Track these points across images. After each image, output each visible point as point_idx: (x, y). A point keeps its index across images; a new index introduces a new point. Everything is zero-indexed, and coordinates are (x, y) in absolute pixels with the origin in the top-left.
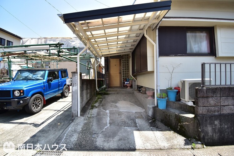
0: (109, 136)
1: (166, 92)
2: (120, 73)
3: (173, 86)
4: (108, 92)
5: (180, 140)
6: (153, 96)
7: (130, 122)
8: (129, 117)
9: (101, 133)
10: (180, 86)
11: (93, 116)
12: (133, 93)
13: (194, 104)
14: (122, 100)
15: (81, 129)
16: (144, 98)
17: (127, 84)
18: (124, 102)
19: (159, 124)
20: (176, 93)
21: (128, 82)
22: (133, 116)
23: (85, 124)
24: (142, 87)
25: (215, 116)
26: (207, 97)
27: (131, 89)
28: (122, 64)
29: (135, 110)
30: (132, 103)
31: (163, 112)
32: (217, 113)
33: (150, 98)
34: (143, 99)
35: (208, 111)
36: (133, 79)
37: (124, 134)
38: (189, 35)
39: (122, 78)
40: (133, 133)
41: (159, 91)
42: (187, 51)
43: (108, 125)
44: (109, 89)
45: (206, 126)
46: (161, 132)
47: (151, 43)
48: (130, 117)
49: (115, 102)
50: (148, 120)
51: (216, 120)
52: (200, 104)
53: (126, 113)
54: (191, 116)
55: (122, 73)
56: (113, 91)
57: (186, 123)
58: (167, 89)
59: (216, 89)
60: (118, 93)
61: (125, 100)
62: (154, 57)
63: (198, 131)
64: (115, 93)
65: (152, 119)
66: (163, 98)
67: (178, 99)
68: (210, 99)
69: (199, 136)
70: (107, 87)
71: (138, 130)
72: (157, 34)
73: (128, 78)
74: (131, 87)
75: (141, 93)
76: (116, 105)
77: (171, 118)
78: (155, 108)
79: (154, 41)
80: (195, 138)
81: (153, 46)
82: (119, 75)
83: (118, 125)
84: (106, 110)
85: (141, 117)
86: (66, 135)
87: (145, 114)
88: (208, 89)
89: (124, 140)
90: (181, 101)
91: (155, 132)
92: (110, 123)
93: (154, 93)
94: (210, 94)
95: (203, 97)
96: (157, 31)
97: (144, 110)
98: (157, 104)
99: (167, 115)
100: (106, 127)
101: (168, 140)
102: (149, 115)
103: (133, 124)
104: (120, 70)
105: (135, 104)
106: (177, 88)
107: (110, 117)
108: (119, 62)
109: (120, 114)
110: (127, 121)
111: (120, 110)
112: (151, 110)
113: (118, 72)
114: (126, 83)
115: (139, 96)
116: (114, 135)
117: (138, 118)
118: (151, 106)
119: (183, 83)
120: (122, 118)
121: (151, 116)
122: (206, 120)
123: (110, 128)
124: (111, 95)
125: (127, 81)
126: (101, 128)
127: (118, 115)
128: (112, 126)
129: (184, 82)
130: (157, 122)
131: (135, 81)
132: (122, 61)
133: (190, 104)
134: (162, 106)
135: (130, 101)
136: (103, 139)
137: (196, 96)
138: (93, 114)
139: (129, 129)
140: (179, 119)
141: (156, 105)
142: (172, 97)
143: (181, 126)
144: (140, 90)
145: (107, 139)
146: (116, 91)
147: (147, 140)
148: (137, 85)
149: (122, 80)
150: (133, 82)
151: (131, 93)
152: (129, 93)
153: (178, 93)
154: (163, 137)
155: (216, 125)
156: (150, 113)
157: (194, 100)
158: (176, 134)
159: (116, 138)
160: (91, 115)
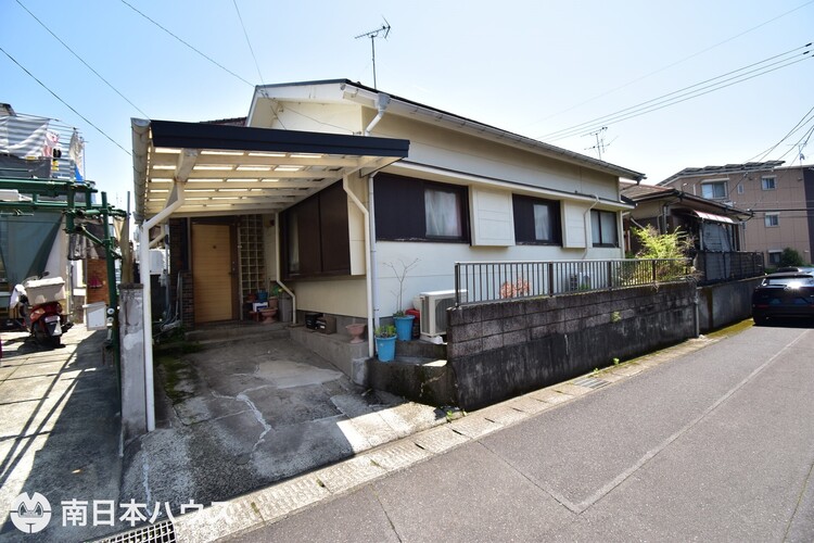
0: (280, 450)
1: (391, 321)
2: (234, 274)
3: (405, 308)
4: (201, 343)
5: (426, 413)
6: (364, 336)
7: (319, 407)
8: (311, 398)
9: (257, 450)
10: (419, 306)
11: (199, 419)
12: (288, 335)
13: (444, 340)
14: (264, 361)
15: (186, 458)
16: (337, 344)
17: (261, 310)
18: (275, 365)
19: (384, 395)
20: (411, 323)
21: (266, 304)
22: (321, 393)
23: (192, 444)
24: (321, 315)
25: (476, 356)
26: (464, 324)
27: (279, 325)
28: (240, 243)
29: (318, 378)
30: (300, 364)
31: (390, 366)
32: (478, 351)
33: (357, 341)
34: (335, 347)
35: (467, 349)
36: (284, 291)
37: (318, 435)
38: (428, 196)
39: (241, 289)
40: (338, 427)
41: (377, 322)
42: (425, 230)
43: (268, 428)
44: (199, 331)
45: (465, 377)
46: (391, 409)
47: (357, 207)
48: (314, 396)
49: (247, 367)
50: (358, 393)
51: (477, 363)
52: (455, 338)
53: (297, 391)
54: (441, 363)
55: (241, 274)
56: (214, 337)
57: (435, 379)
58: (395, 315)
59: (476, 308)
60: (235, 342)
61: (273, 359)
62: (364, 241)
63: (454, 387)
64: (224, 343)
65: (367, 389)
66: (389, 336)
67: (416, 335)
68: (469, 328)
69: (456, 398)
70: (188, 325)
71: (346, 418)
72: (372, 191)
73: (264, 289)
74: (277, 317)
75: (323, 331)
76: (255, 375)
77: (407, 377)
78: (373, 363)
79: (363, 203)
80: (450, 404)
81: (363, 215)
82: (228, 280)
83: (293, 421)
84: (235, 395)
85: (339, 391)
86: (145, 484)
87: (346, 382)
88: (465, 310)
89: (324, 445)
90: (422, 338)
91: (380, 412)
92: (269, 422)
93: (366, 328)
94: (468, 319)
95: (459, 325)
96: (371, 181)
97: (341, 374)
98: (375, 352)
99: (398, 372)
100: (265, 433)
101: (408, 419)
102: (357, 382)
103: (328, 410)
104: (234, 265)
105: (311, 364)
106: (412, 311)
107: (260, 409)
108: (228, 235)
109: (283, 395)
110: (311, 406)
111: (280, 387)
112: (363, 368)
113: (226, 269)
114: (256, 305)
115: (316, 340)
116: (294, 443)
117: (334, 393)
118: (362, 360)
119: (426, 301)
120: (295, 403)
121: (361, 383)
122: (465, 367)
123: (275, 433)
124: (212, 351)
125: (257, 299)
126: (253, 439)
127: (279, 400)
128: (279, 427)
129: (427, 298)
130: (378, 393)
131: (291, 298)
132: (239, 235)
133: (438, 341)
134: (387, 354)
135: (290, 360)
136: (270, 460)
137: (449, 325)
138: (199, 414)
139: (324, 422)
140: (422, 374)
141: (371, 354)
142: (405, 330)
143: (427, 388)
144: (318, 326)
145: (282, 456)
146: (227, 335)
147: (370, 430)
148: (297, 311)
149: (238, 296)
150: (284, 303)
151: (280, 338)
152: (275, 337)
153: (416, 321)
154: (398, 416)
155: (477, 372)
156: (360, 377)
157: (444, 333)
158: (419, 406)
159: (304, 448)
160: (191, 417)
